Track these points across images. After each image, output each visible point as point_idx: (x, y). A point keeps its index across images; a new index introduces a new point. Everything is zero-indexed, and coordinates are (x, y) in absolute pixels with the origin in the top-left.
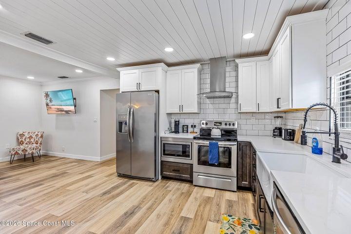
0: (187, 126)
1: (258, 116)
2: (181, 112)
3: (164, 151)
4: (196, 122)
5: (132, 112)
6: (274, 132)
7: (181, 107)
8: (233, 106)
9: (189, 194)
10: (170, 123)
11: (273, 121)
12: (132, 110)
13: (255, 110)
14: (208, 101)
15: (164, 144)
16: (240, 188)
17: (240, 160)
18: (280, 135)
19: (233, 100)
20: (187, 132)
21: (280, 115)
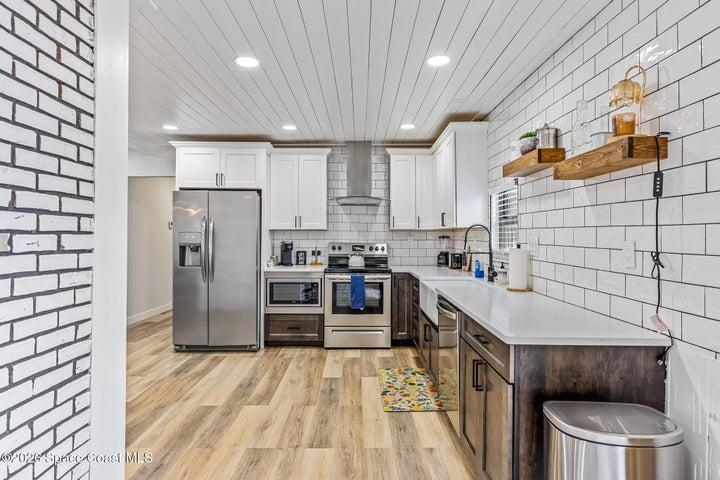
0: (305, 252)
1: (417, 236)
2: (298, 227)
4: (320, 245)
5: (211, 229)
6: (439, 259)
7: (298, 220)
8: (381, 218)
9: (322, 359)
10: (273, 248)
11: (437, 242)
12: (211, 225)
13: (413, 226)
14: (341, 210)
15: (272, 284)
16: (396, 343)
17: (395, 301)
18: (447, 264)
19: (381, 210)
20: (305, 264)
21: (445, 234)
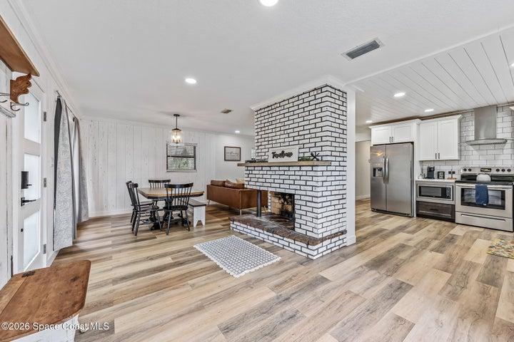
0: (444, 173)
2: (438, 159)
3: (420, 192)
4: (455, 168)
7: (438, 155)
8: (508, 151)
9: (452, 227)
10: (422, 170)
12: (387, 159)
14: (471, 148)
15: (420, 187)
20: (443, 178)
